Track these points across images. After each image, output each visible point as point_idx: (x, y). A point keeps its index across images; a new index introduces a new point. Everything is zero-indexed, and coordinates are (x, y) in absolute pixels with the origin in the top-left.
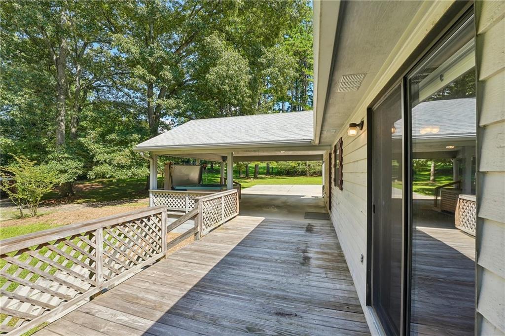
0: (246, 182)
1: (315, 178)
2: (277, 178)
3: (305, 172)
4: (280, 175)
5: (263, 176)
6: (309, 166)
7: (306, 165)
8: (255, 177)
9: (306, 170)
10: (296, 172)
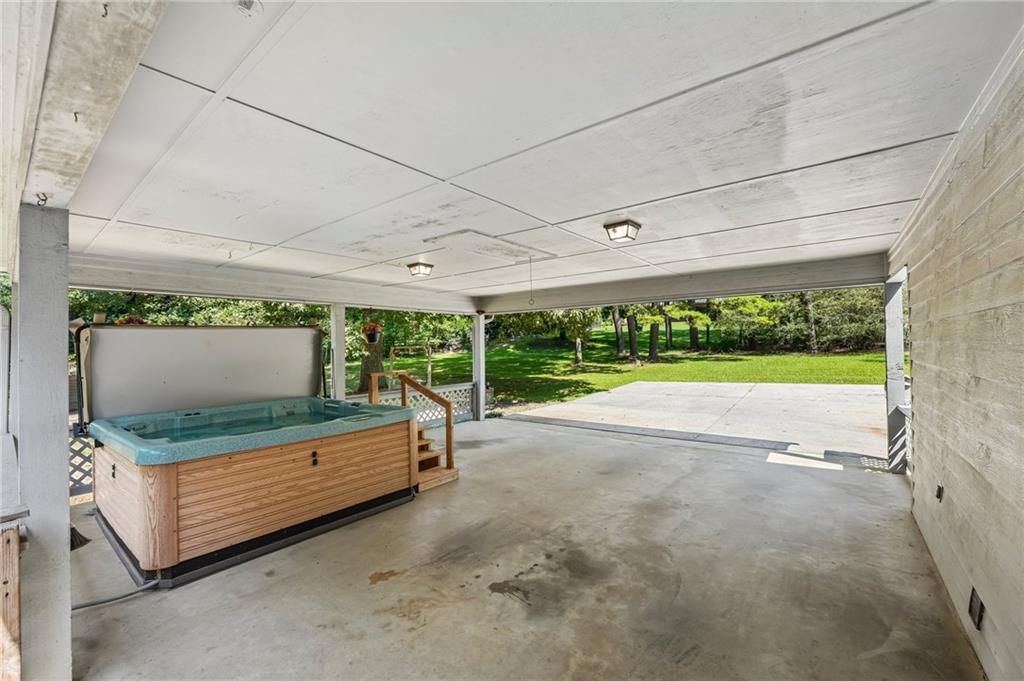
0: (617, 371)
1: (837, 358)
2: (717, 360)
3: (804, 342)
4: (727, 351)
5: (678, 353)
6: (817, 322)
7: (807, 320)
8: (653, 358)
9: (808, 337)
10: (776, 342)
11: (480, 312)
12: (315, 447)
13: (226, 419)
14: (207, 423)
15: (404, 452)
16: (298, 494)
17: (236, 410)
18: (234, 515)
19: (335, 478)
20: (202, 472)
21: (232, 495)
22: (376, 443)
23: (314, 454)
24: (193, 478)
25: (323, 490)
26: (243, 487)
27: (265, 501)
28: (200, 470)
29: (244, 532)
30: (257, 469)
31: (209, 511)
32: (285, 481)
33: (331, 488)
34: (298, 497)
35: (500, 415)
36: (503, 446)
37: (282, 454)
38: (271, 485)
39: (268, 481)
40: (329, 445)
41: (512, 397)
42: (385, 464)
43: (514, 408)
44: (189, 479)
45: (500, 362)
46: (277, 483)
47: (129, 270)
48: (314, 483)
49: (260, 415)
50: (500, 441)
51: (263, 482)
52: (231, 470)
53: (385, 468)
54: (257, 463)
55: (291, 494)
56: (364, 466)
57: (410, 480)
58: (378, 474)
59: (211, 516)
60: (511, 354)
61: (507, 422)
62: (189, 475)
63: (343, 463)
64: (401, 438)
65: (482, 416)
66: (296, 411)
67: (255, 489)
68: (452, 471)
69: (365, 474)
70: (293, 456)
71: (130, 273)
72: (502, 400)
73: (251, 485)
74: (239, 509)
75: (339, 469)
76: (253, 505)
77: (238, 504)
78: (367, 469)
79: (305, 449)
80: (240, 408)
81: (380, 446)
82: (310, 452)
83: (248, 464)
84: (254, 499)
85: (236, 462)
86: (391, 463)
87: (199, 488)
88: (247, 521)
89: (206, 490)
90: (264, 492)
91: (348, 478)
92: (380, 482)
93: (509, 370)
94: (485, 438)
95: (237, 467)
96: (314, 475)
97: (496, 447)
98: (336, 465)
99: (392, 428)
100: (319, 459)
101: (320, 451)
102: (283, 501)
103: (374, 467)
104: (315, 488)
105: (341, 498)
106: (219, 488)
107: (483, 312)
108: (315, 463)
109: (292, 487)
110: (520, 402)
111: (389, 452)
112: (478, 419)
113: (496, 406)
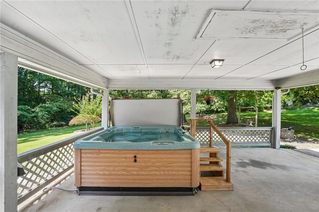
11: (277, 88)
12: (136, 153)
13: (146, 131)
14: (140, 131)
15: (188, 167)
16: (126, 173)
17: (149, 128)
18: (100, 175)
19: (145, 171)
20: (89, 154)
21: (99, 166)
22: (169, 158)
23: (135, 157)
24: (86, 156)
25: (138, 175)
26: (103, 164)
27: (112, 173)
28: (89, 153)
29: (104, 183)
30: (109, 158)
31: (91, 170)
32: (120, 166)
33: (143, 175)
34: (127, 175)
35: (293, 148)
36: (284, 172)
37: (120, 154)
38: (115, 166)
39: (114, 164)
40: (143, 154)
41: (309, 137)
42: (175, 171)
43: (308, 144)
44: (85, 156)
45: (306, 116)
46: (117, 166)
47: (127, 83)
48: (134, 171)
49: (156, 131)
50: (283, 167)
51: (112, 164)
52: (99, 156)
53: (174, 173)
54: (109, 155)
55: (124, 173)
56: (162, 168)
57: (191, 183)
58: (170, 175)
59: (92, 172)
60: (316, 112)
61: (298, 153)
62: (85, 154)
63: (150, 164)
64: (186, 158)
65: (278, 146)
66: (169, 131)
67: (108, 166)
68: (228, 184)
69: (162, 173)
70: (125, 156)
71: (127, 84)
72: (300, 137)
73: (107, 164)
74: (102, 173)
75: (147, 167)
76: (107, 173)
77: (102, 171)
78: (164, 171)
79: (130, 153)
80: (151, 127)
81: (173, 160)
82: (133, 156)
83: (106, 155)
84: (108, 170)
85: (101, 153)
86: (179, 171)
87: (88, 160)
88: (105, 179)
89: (90, 162)
90: (111, 169)
91: (152, 173)
92: (172, 179)
93: (312, 120)
94: (272, 162)
95: (102, 155)
96: (134, 167)
97: (278, 173)
98: (146, 165)
99: (180, 152)
100: (138, 160)
101: (138, 156)
102: (120, 175)
103: (168, 171)
104: (135, 173)
105: (148, 181)
106: (95, 162)
107: (280, 88)
108: (135, 161)
109: (125, 169)
110: (315, 140)
111: (178, 164)
112: (274, 148)
113: (294, 140)
